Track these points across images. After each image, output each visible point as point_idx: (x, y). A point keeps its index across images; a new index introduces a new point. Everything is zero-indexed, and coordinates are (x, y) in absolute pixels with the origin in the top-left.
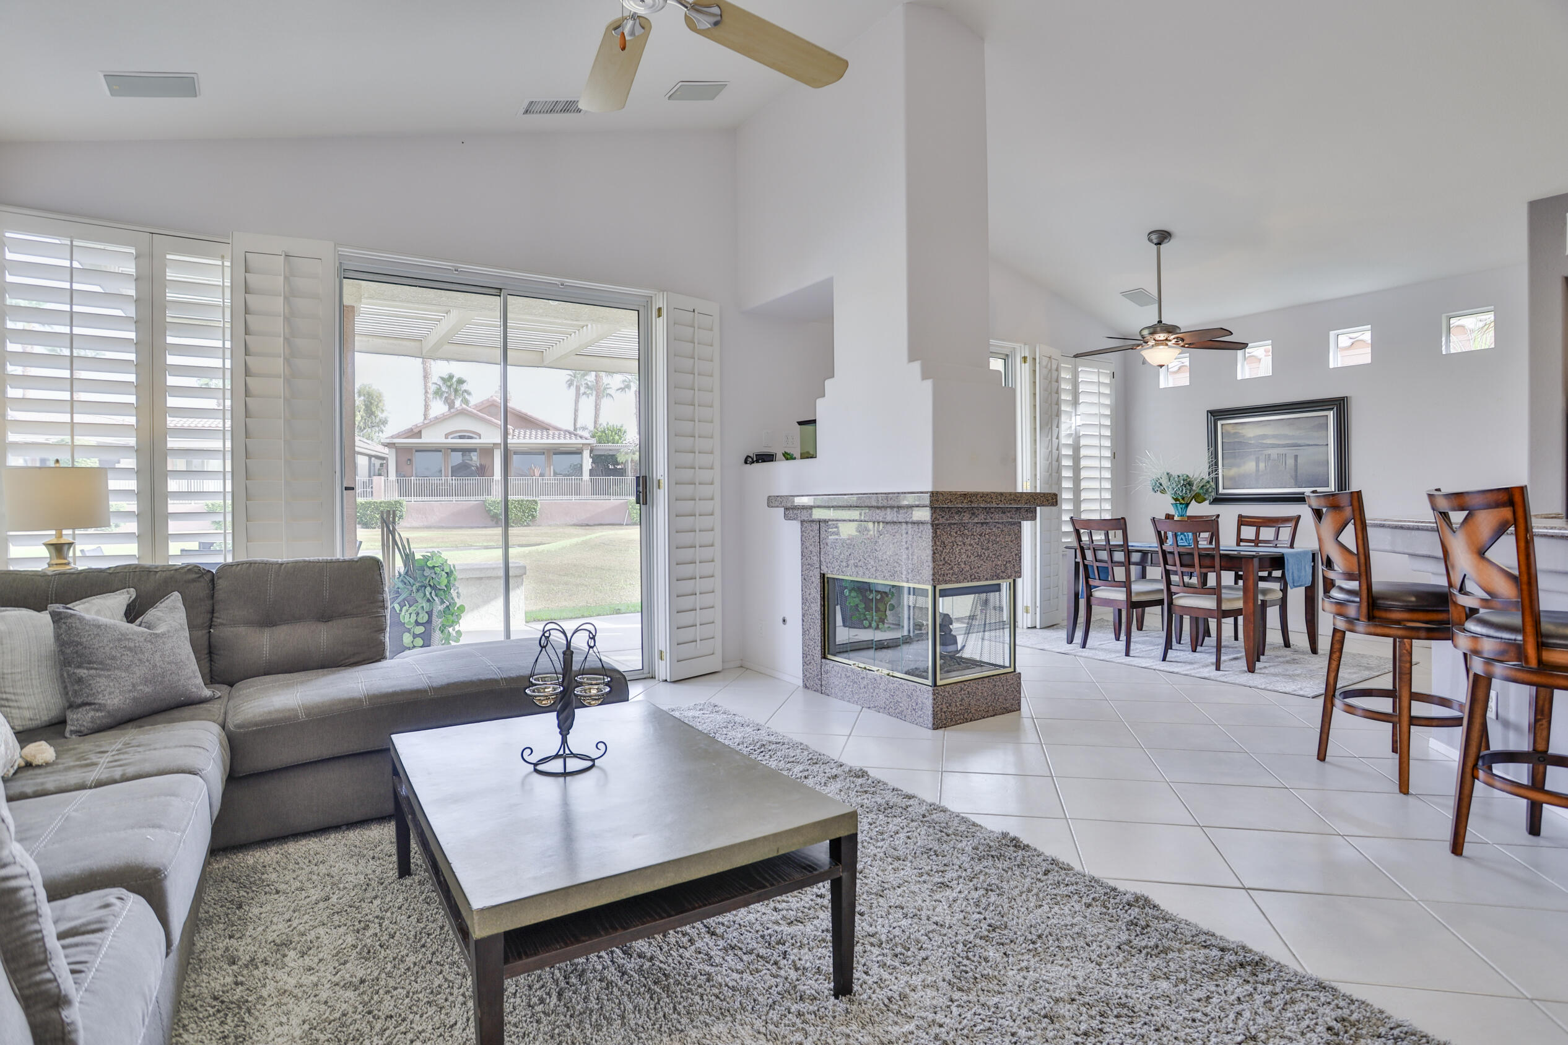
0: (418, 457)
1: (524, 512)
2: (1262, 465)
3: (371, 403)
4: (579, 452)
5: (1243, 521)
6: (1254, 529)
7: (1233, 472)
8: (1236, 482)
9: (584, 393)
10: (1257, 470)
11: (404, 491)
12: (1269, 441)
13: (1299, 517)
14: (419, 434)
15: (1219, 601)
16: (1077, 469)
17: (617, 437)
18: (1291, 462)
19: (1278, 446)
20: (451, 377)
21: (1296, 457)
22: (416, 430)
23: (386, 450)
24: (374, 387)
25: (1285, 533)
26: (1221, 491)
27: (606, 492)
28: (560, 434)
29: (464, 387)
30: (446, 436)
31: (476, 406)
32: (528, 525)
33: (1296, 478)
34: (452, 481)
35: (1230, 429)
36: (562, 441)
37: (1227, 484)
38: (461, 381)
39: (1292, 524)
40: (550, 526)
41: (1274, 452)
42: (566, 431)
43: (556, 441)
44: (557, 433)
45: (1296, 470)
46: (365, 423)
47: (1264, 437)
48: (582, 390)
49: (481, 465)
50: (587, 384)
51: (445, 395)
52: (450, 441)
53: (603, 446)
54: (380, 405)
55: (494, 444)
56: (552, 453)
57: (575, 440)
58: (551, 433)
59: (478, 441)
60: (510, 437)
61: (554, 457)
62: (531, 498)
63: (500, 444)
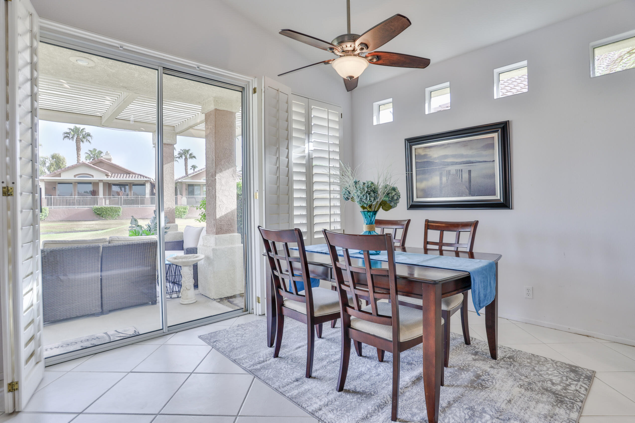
0: (59, 187)
1: (113, 213)
2: (444, 179)
3: (59, 162)
4: (144, 185)
5: (429, 225)
6: (438, 232)
7: (423, 185)
8: (425, 193)
10: (441, 183)
12: (450, 160)
13: (477, 222)
14: (60, 175)
15: (396, 333)
16: (309, 183)
18: (465, 176)
19: (457, 163)
20: (94, 150)
21: (470, 172)
25: (465, 236)
26: (415, 199)
28: (135, 176)
30: (75, 176)
32: (116, 219)
33: (470, 188)
35: (422, 152)
36: (136, 179)
37: (420, 194)
39: (471, 229)
41: (453, 169)
42: (139, 175)
43: (133, 179)
44: (134, 175)
45: (470, 181)
47: (446, 157)
49: (93, 190)
52: (77, 178)
54: (64, 163)
55: (99, 180)
56: (132, 185)
57: (142, 179)
58: (131, 175)
59: (92, 179)
60: (109, 177)
61: (133, 186)
62: (117, 206)
63: (102, 180)
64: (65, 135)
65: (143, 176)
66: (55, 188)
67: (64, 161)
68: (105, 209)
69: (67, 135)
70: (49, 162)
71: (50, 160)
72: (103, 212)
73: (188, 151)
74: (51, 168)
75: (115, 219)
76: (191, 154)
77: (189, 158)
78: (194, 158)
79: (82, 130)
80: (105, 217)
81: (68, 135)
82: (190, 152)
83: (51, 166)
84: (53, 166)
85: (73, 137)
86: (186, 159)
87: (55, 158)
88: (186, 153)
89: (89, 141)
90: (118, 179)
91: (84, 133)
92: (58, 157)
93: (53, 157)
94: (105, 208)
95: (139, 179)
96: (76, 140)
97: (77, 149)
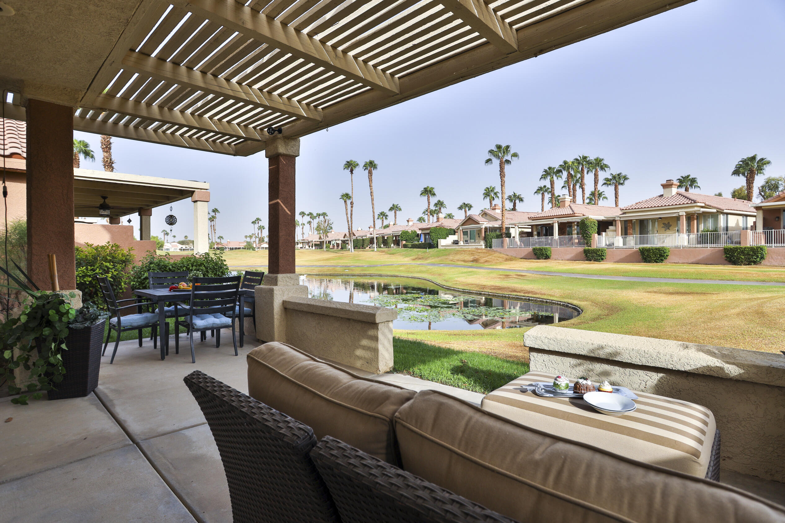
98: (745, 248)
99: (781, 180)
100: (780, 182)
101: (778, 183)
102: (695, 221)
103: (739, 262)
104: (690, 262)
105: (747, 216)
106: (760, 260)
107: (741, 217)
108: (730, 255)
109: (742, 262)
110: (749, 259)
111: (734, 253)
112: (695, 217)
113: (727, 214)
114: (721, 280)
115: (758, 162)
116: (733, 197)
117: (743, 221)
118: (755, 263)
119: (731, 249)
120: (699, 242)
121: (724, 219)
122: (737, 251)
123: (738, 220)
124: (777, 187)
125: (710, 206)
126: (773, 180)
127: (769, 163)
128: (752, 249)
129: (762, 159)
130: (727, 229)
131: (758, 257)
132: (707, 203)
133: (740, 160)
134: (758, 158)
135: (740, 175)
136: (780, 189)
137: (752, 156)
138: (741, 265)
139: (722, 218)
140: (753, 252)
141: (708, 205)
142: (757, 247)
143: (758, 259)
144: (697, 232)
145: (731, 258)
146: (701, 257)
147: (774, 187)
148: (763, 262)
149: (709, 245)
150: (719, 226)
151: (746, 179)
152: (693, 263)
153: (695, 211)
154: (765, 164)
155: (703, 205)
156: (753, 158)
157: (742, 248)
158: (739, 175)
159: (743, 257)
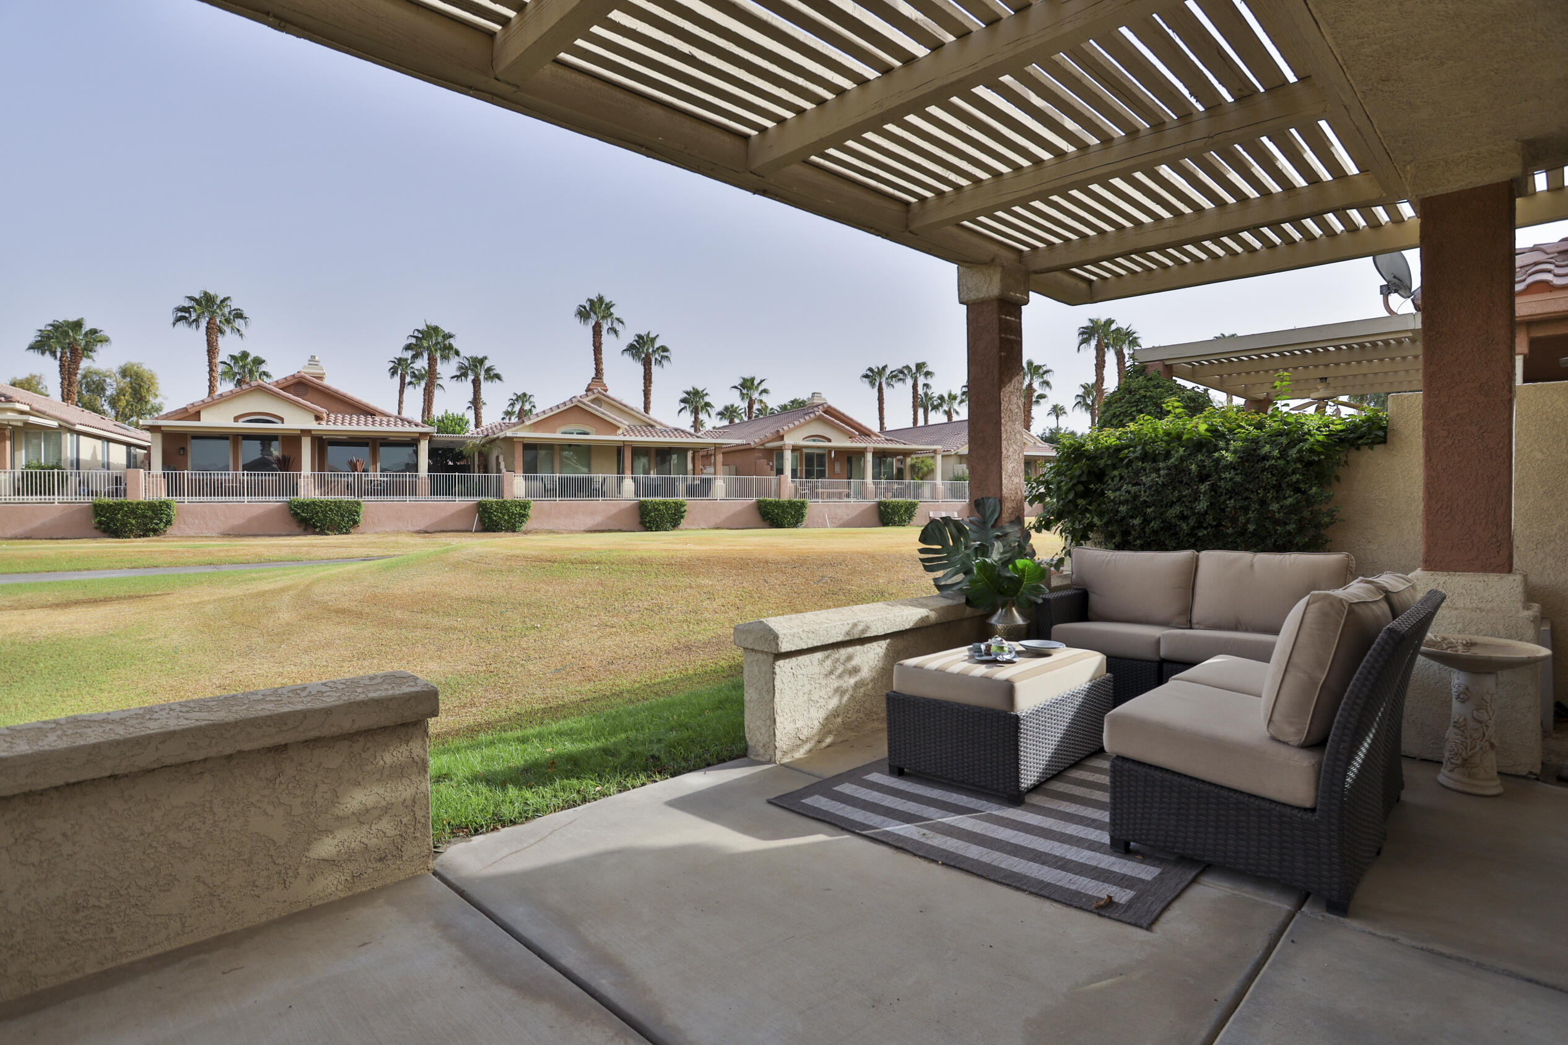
0: (194, 446)
1: (342, 516)
3: (141, 386)
4: (413, 443)
9: (410, 383)
11: (174, 488)
14: (197, 416)
17: (458, 428)
20: (245, 355)
22: (192, 411)
23: (147, 435)
24: (146, 367)
27: (449, 492)
28: (388, 421)
29: (263, 368)
30: (236, 419)
31: (277, 383)
32: (348, 533)
34: (244, 476)
36: (392, 428)
38: (258, 361)
40: (376, 533)
43: (385, 428)
44: (385, 419)
46: (132, 410)
48: (408, 379)
49: (284, 457)
50: (413, 373)
51: (238, 377)
52: (241, 424)
53: (444, 436)
54: (151, 388)
55: (302, 431)
56: (378, 444)
57: (407, 428)
58: (377, 418)
59: (279, 426)
60: (324, 423)
61: (381, 449)
62: (351, 498)
63: (310, 431)
64: (180, 314)
65: (409, 422)
66: (184, 449)
67: (152, 384)
68: (321, 507)
69: (183, 314)
70: (115, 386)
71: (116, 381)
72: (317, 513)
73: (481, 361)
74: (119, 400)
75: (346, 533)
76: (488, 370)
77: (485, 379)
78: (497, 380)
79: (222, 301)
80: (320, 527)
81: (187, 315)
82: (487, 364)
83: (118, 394)
84: (124, 395)
85: (196, 321)
86: (476, 383)
87: (131, 377)
88: (476, 367)
89: (238, 330)
90: (347, 427)
91: (226, 311)
92: (137, 374)
93: (124, 373)
94: (322, 502)
95: (400, 428)
96: (207, 328)
97: (209, 351)
98: (138, 504)
99: (109, 376)
100: (108, 380)
101: (105, 381)
102: (8, 443)
103: (126, 532)
104: (8, 535)
105: (109, 440)
106: (165, 527)
107: (100, 442)
108: (107, 518)
109: (131, 531)
110: (145, 525)
111: (116, 515)
112: (8, 433)
113: (80, 433)
114: (133, 568)
115: (86, 334)
116: (63, 401)
117: (103, 447)
118: (155, 532)
119: (110, 506)
120: (17, 492)
121: (72, 442)
122: (122, 509)
123: (95, 447)
124: (103, 389)
125: (44, 413)
126: (96, 373)
127: (106, 340)
128: (151, 506)
129: (94, 332)
130: (77, 464)
131: (161, 521)
132: (35, 406)
133: (51, 322)
134: (87, 327)
135: (47, 353)
136: (108, 393)
137: (75, 319)
138: (129, 537)
139: (68, 439)
140: (153, 511)
141: (37, 411)
142: (160, 502)
143: (162, 525)
144: (13, 467)
145: (108, 524)
146: (36, 523)
147: (97, 387)
148: (169, 530)
149: (56, 497)
150: (63, 458)
151: (58, 363)
152: (16, 538)
153: (8, 420)
154: (101, 341)
155: (26, 408)
156: (78, 325)
157: (132, 504)
158: (43, 353)
159: (134, 522)
